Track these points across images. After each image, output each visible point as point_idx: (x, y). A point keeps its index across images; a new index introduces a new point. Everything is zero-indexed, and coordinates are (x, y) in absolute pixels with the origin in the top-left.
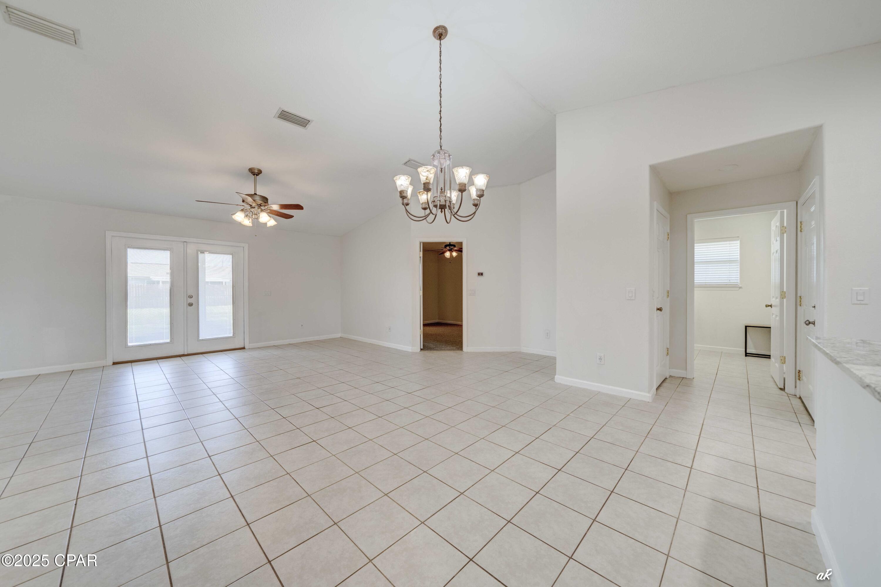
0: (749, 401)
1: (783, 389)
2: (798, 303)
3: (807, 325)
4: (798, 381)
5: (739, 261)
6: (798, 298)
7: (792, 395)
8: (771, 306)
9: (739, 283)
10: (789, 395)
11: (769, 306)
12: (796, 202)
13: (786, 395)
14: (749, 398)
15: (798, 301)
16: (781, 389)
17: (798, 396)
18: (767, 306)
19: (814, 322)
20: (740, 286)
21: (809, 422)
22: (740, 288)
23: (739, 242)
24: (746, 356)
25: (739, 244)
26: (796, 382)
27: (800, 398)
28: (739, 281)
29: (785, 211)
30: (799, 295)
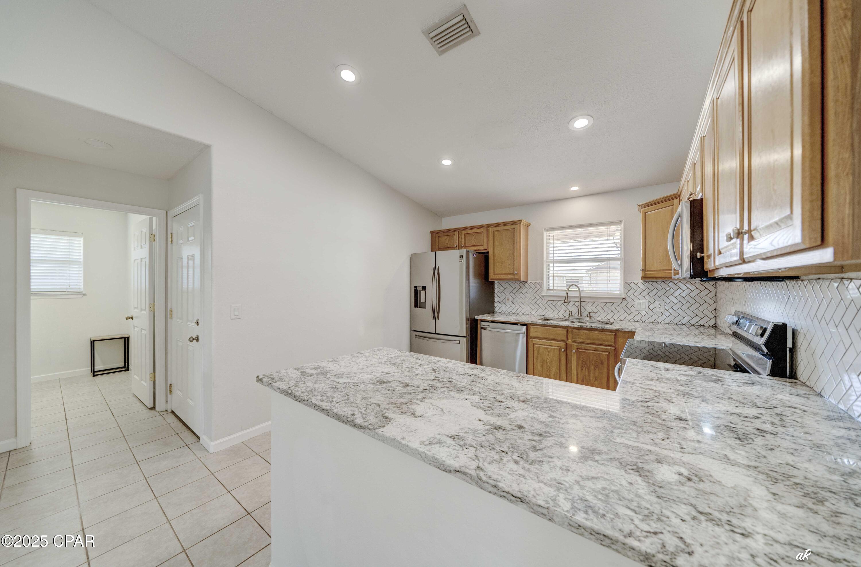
0: (127, 443)
1: (153, 408)
2: (169, 316)
3: (191, 341)
4: (169, 395)
5: (82, 262)
6: (169, 310)
7: (163, 411)
8: (132, 318)
9: (82, 289)
10: (162, 413)
11: (130, 318)
12: (165, 212)
13: (158, 414)
14: (125, 438)
15: (169, 314)
16: (151, 409)
17: (170, 411)
18: (127, 318)
19: (197, 338)
20: (84, 293)
21: (194, 439)
22: (84, 295)
23: (82, 239)
24: (94, 376)
25: (82, 242)
26: (166, 396)
27: (172, 412)
28: (82, 287)
29: (154, 218)
30: (169, 307)
